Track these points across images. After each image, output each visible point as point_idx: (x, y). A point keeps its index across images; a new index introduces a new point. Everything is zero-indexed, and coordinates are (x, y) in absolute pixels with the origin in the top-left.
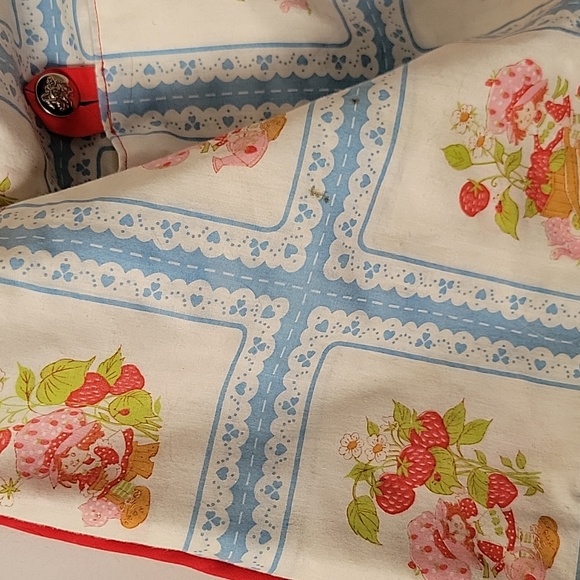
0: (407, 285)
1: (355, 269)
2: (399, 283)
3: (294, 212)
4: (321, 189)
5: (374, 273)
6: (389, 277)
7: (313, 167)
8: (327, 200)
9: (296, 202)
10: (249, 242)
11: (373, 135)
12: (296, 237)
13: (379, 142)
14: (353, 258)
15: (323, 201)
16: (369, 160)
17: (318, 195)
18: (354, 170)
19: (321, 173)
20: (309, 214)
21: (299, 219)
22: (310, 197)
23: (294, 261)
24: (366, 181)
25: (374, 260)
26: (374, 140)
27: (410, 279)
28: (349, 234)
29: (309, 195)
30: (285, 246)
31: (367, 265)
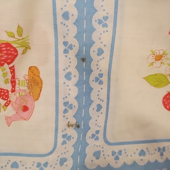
0: (142, 157)
1: (107, 157)
2: (137, 158)
3: (60, 140)
4: (73, 121)
5: (119, 156)
6: (129, 156)
7: (65, 111)
8: (78, 126)
9: (60, 134)
10: (36, 165)
11: (97, 79)
12: (65, 153)
13: (101, 83)
14: (103, 151)
15: (76, 128)
16: (98, 95)
17: (72, 126)
18: (90, 104)
19: (71, 113)
20: (69, 138)
21: (64, 143)
22: (68, 129)
23: (67, 166)
24: (99, 107)
25: (116, 149)
26: (98, 83)
27: (142, 153)
28: (97, 139)
29: (67, 128)
30: (59, 161)
31: (113, 153)
